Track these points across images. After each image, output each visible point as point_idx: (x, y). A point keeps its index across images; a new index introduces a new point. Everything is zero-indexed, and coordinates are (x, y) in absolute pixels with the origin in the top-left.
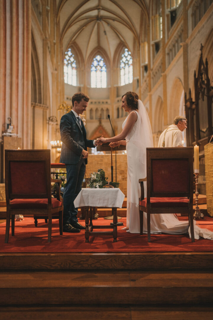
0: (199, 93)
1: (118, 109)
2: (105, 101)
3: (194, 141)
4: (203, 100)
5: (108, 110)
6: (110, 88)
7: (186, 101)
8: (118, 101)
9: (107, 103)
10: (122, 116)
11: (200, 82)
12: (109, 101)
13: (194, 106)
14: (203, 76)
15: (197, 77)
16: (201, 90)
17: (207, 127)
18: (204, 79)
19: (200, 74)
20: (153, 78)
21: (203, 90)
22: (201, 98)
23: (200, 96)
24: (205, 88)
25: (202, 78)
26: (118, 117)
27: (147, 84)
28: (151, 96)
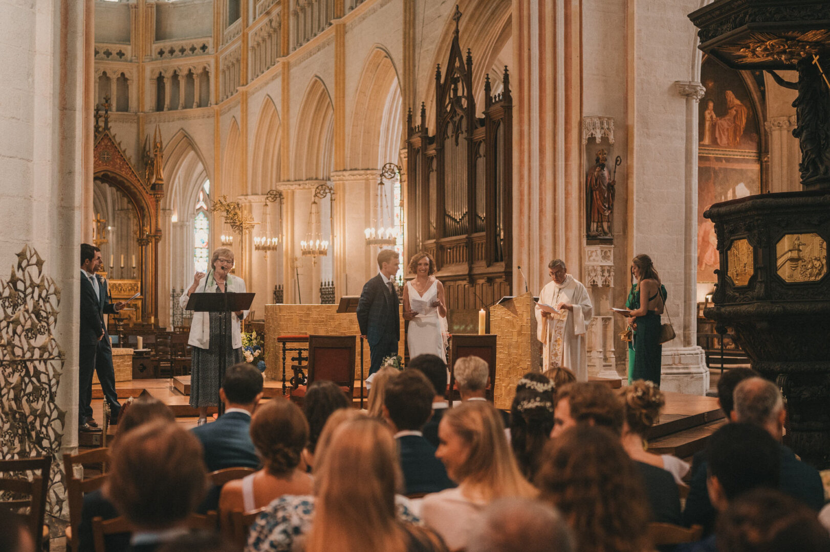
0: (449, 122)
1: (160, 80)
2: (115, 48)
3: (429, 238)
4: (457, 144)
5: (123, 79)
6: (136, 7)
7: (410, 130)
8: (161, 53)
9: (121, 54)
10: (173, 107)
11: (450, 98)
12: (128, 50)
13: (432, 151)
14: (460, 85)
15: (442, 81)
16: (452, 118)
17: (465, 210)
18: (460, 93)
19: (452, 79)
20: (296, 14)
21: (457, 119)
22: (452, 136)
23: (450, 133)
24: (462, 117)
25: (456, 90)
26: (159, 107)
27: (271, 21)
28: (287, 67)
